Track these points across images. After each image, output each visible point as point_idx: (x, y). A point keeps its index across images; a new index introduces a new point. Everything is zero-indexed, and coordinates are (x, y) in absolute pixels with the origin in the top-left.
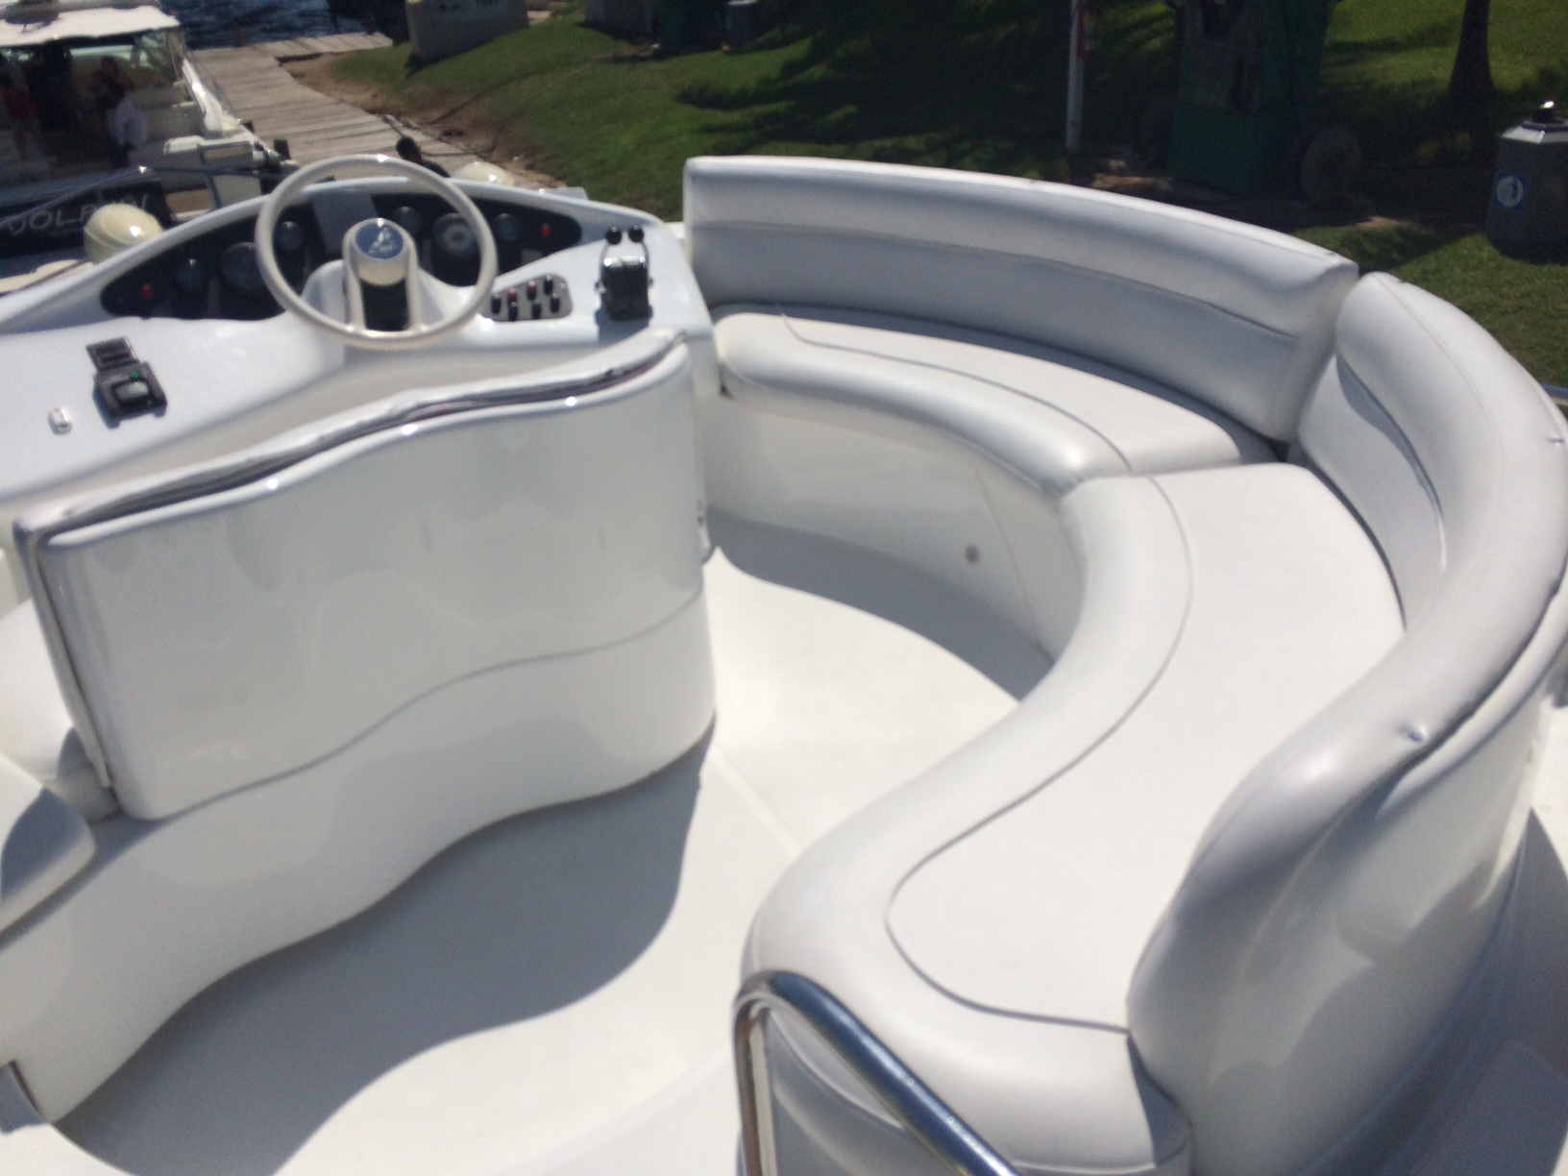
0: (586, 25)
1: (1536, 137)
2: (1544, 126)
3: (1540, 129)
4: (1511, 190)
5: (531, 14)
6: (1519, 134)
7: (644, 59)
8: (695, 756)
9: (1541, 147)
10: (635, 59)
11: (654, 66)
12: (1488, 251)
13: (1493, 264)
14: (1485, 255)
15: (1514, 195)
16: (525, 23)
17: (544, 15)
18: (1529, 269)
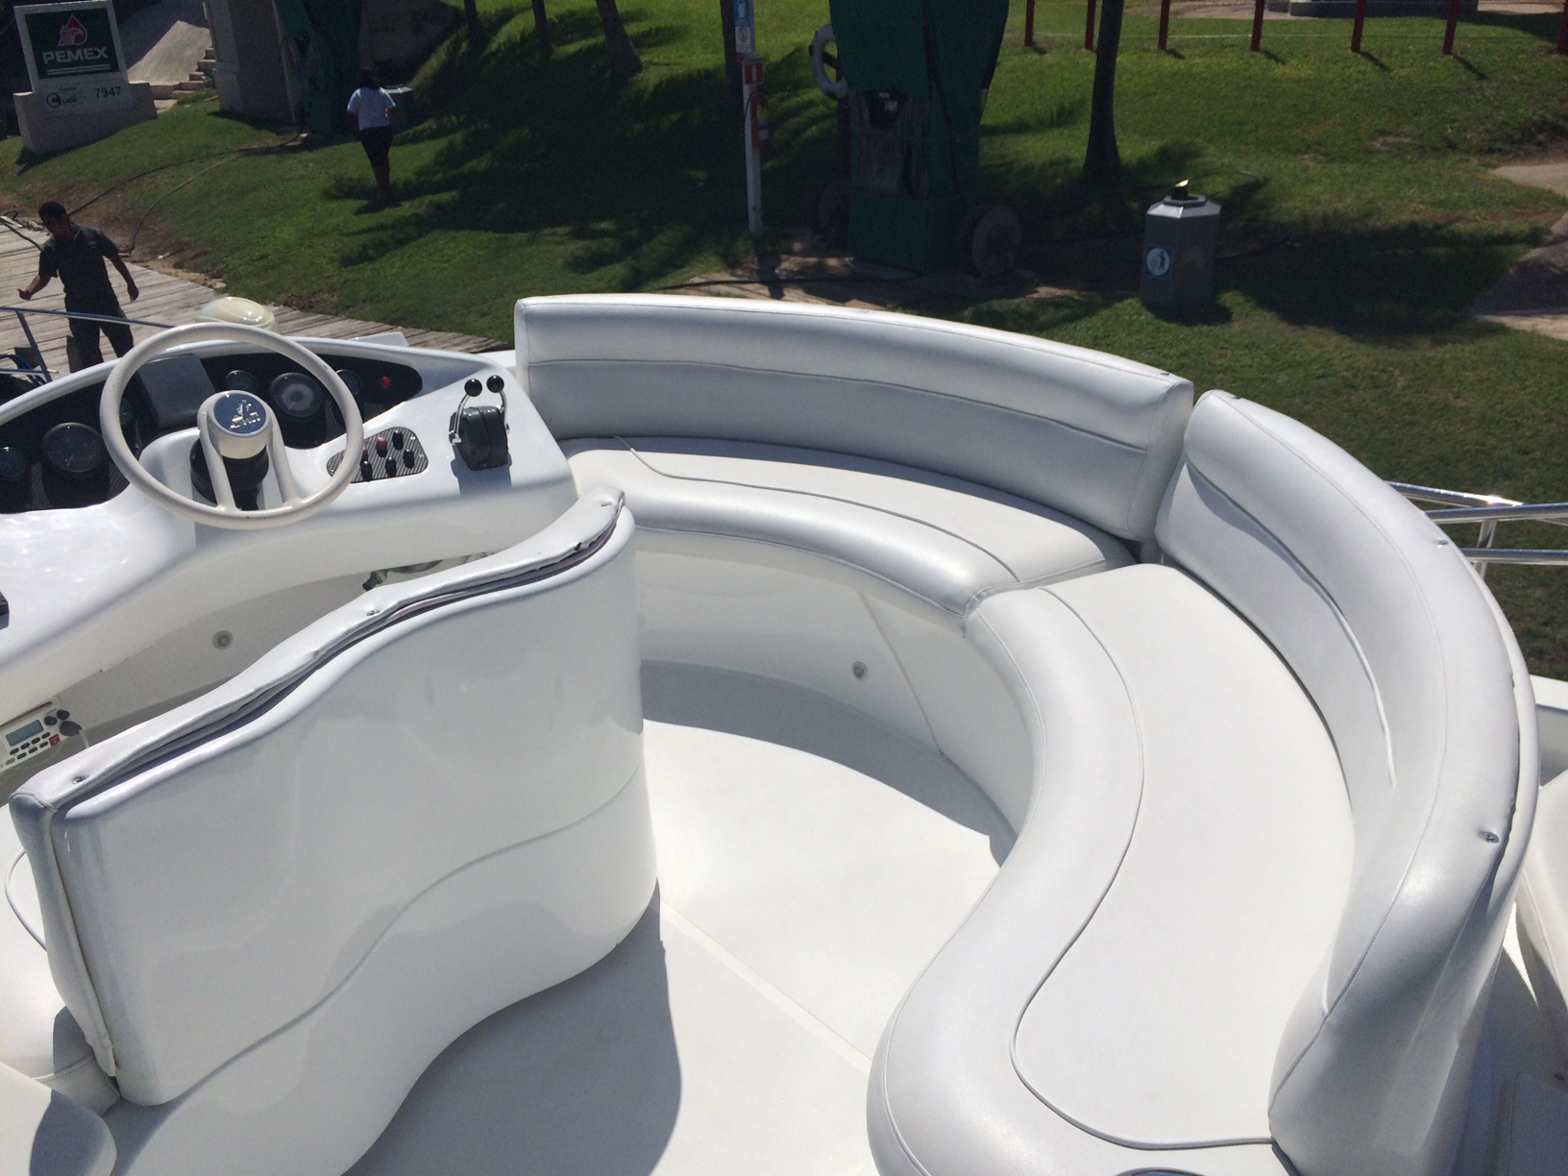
0: (222, 114)
1: (1176, 212)
2: (1181, 202)
3: (1179, 206)
4: (1159, 260)
5: (157, 103)
6: (1160, 210)
7: (294, 150)
8: (649, 920)
9: (1183, 220)
10: (284, 150)
11: (306, 155)
12: (1146, 316)
13: (1151, 327)
14: (1143, 318)
15: (1162, 264)
16: (152, 115)
17: (170, 103)
18: (1184, 331)
